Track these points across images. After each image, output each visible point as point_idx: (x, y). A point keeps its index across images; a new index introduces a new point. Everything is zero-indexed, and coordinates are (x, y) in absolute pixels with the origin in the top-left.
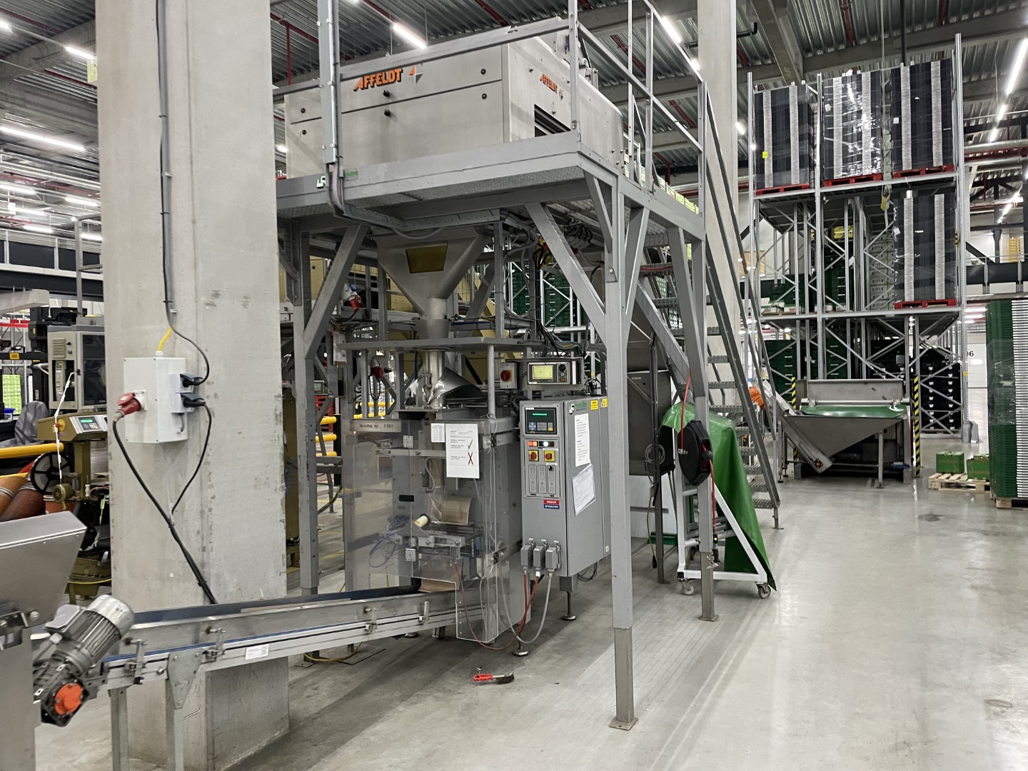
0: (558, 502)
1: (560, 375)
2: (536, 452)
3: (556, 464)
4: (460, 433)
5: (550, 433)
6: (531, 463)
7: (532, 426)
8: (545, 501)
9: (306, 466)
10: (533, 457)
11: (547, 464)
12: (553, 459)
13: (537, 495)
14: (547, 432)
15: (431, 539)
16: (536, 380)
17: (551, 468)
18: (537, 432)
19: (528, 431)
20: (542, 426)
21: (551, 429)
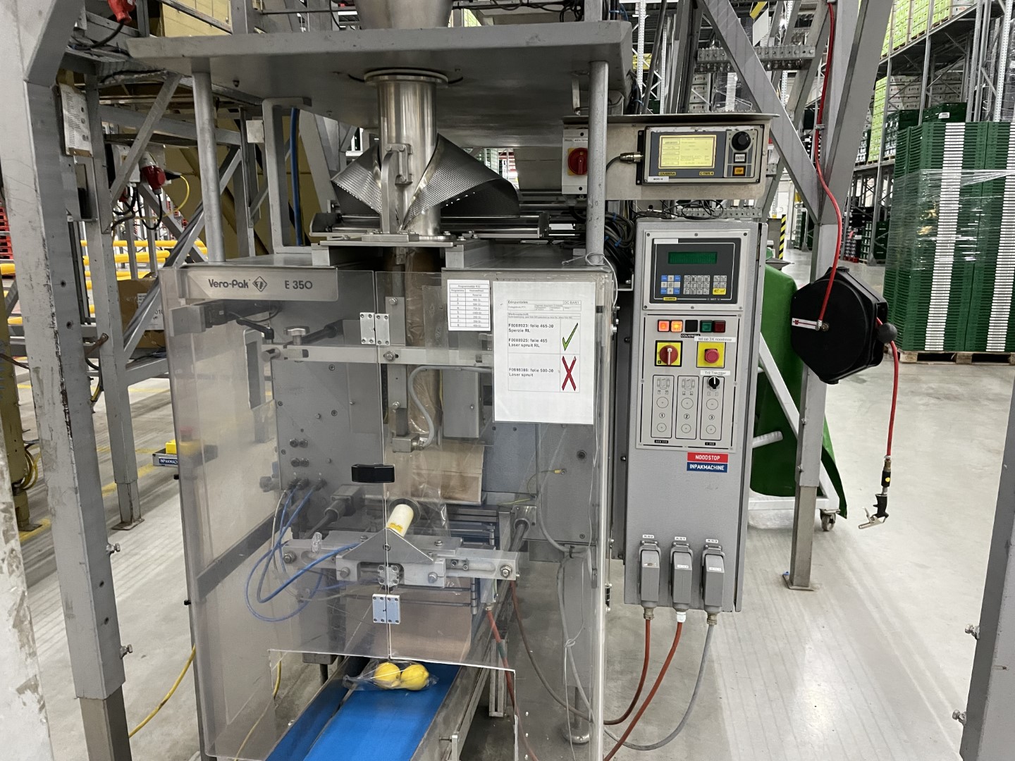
0: (724, 458)
1: (732, 158)
2: (678, 346)
3: (727, 373)
4: (539, 307)
5: (719, 300)
6: (663, 370)
7: (670, 284)
8: (691, 456)
9: (59, 398)
10: (665, 357)
11: (703, 373)
12: (720, 362)
13: (672, 442)
14: (711, 298)
15: (439, 566)
16: (667, 171)
17: (713, 383)
18: (681, 297)
19: (657, 295)
20: (697, 284)
21: (720, 291)
